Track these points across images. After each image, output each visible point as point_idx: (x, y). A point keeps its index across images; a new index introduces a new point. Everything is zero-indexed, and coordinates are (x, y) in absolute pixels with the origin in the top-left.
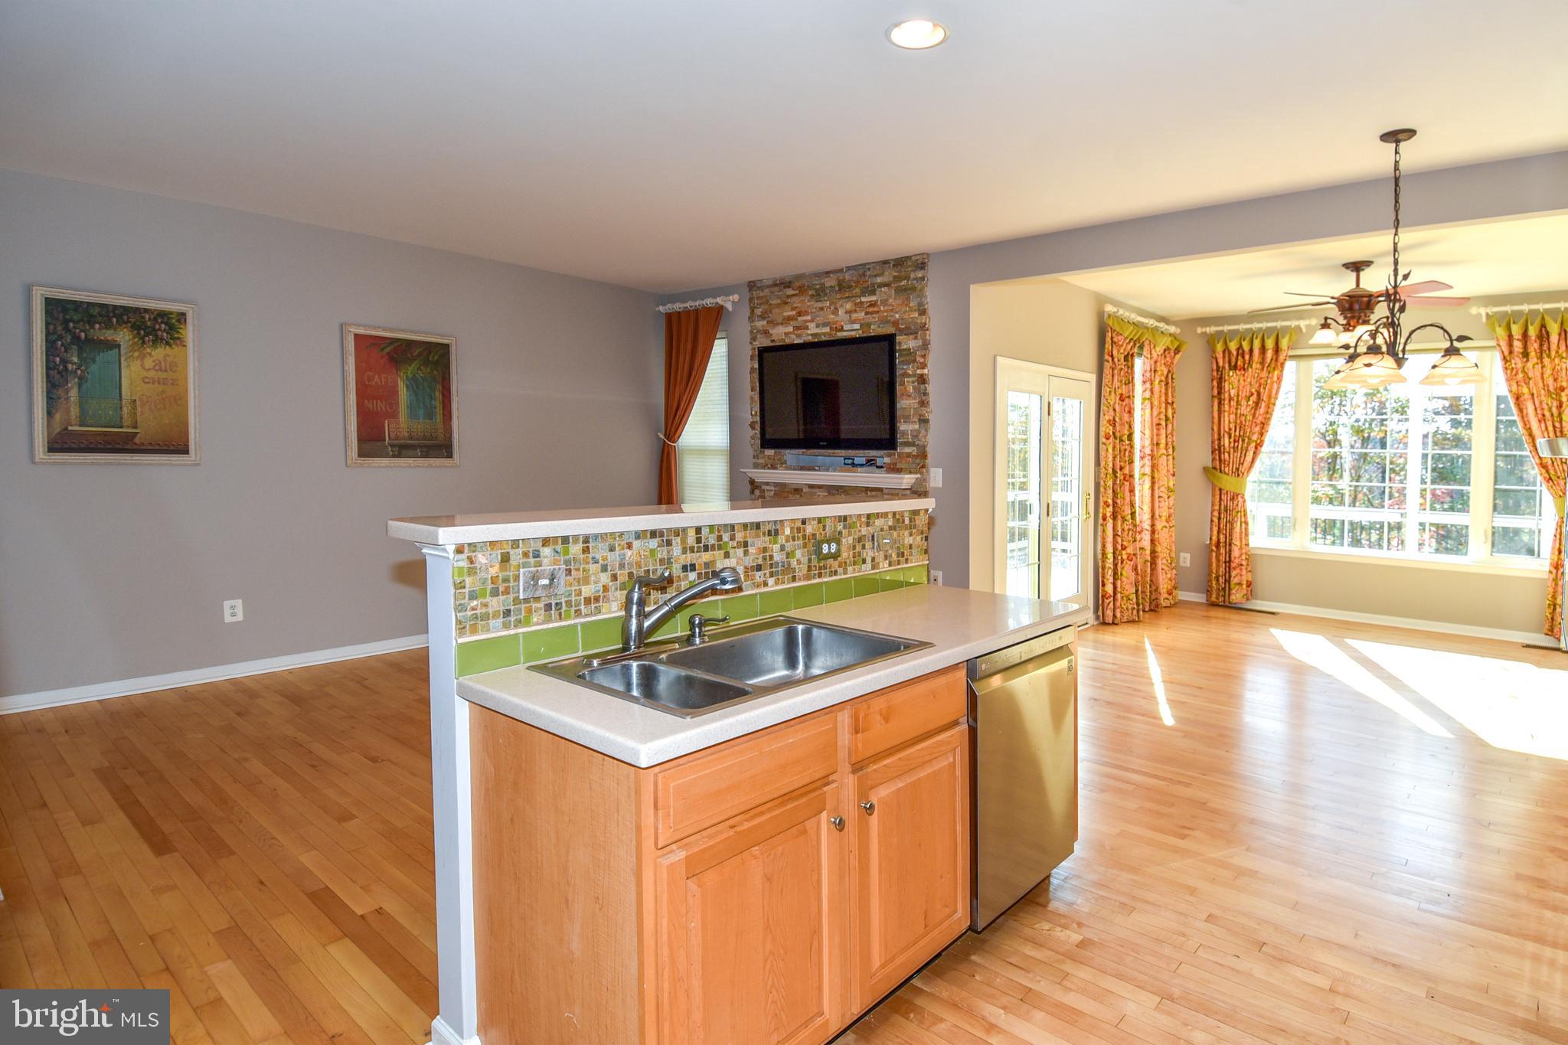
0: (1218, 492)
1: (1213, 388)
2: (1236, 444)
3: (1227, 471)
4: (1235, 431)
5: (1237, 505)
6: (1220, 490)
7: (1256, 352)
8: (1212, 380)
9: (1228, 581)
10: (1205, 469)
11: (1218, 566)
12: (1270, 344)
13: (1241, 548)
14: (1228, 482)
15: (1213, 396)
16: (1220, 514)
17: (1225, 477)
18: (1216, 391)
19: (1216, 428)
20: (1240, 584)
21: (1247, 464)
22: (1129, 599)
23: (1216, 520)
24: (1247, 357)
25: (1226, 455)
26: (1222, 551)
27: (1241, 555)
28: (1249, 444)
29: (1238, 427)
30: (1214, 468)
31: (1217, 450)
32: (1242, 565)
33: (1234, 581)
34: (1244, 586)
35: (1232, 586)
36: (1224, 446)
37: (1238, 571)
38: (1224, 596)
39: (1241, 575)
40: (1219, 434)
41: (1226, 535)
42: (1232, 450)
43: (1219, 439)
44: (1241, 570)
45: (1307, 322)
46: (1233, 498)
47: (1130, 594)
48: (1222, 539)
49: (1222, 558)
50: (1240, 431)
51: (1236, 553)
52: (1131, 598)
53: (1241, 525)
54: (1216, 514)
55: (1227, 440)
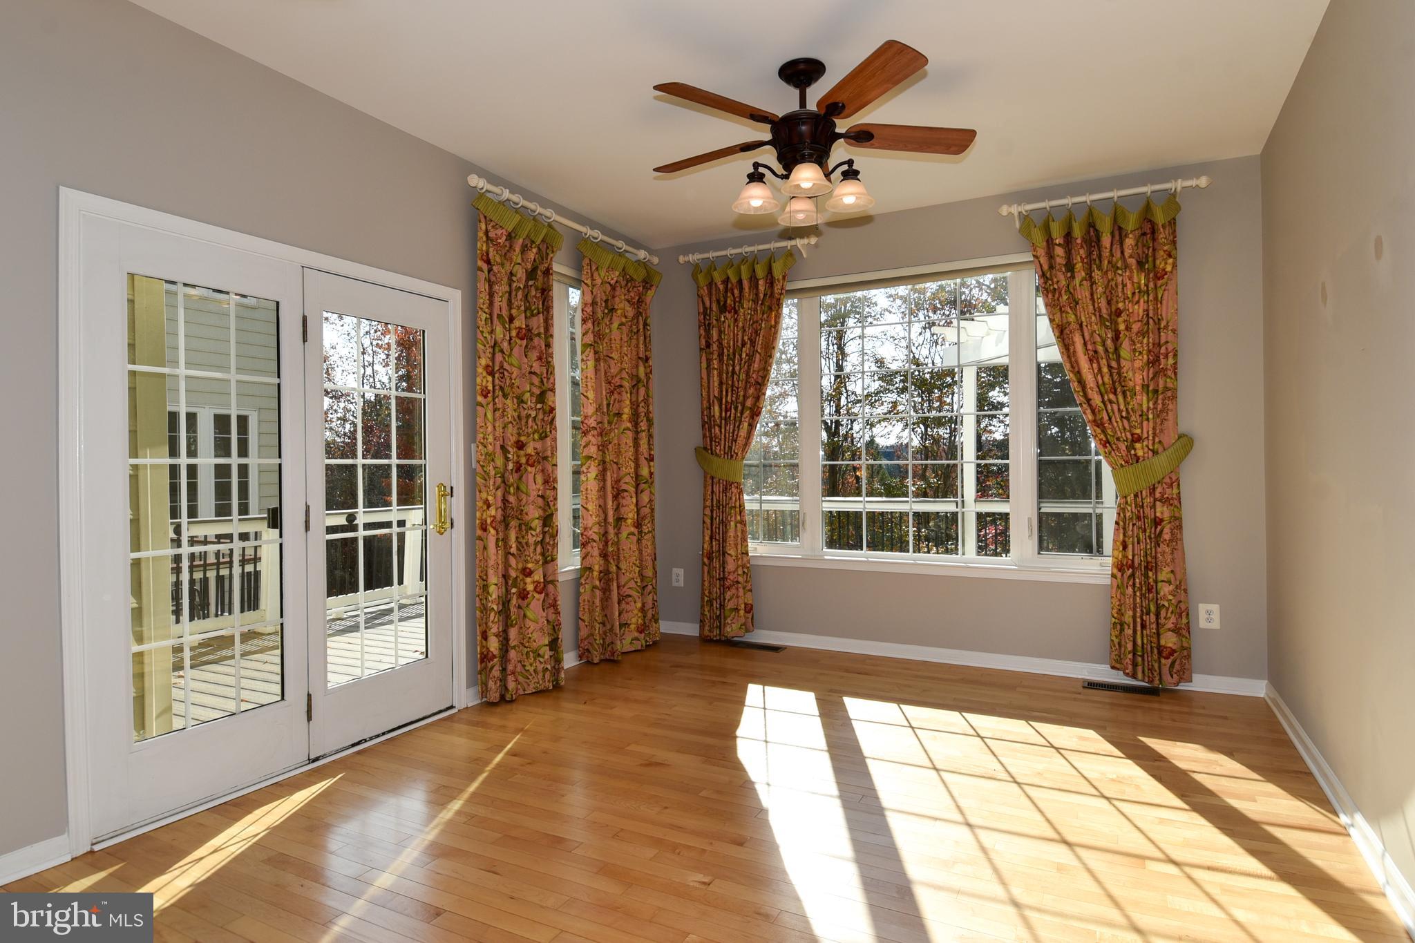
0: (709, 481)
1: (699, 339)
2: (728, 413)
3: (718, 451)
4: (727, 395)
5: (731, 498)
6: (712, 478)
7: (746, 285)
8: (699, 327)
9: (723, 606)
10: (695, 450)
11: (711, 585)
12: (761, 274)
13: (737, 559)
14: (720, 467)
15: (700, 350)
16: (712, 511)
17: (715, 459)
18: (703, 342)
19: (704, 393)
20: (737, 610)
21: (741, 441)
23: (708, 521)
24: (736, 293)
25: (717, 428)
26: (715, 563)
27: (736, 570)
28: (742, 413)
29: (730, 390)
30: (706, 449)
31: (707, 423)
32: (738, 582)
33: (730, 605)
34: (742, 612)
35: (727, 613)
36: (714, 416)
37: (733, 591)
38: (719, 629)
39: (738, 597)
40: (709, 401)
41: (719, 541)
42: (723, 422)
43: (709, 408)
44: (737, 589)
46: (726, 489)
48: (715, 547)
49: (715, 574)
50: (732, 396)
51: (731, 566)
53: (736, 526)
54: (708, 512)
55: (717, 408)
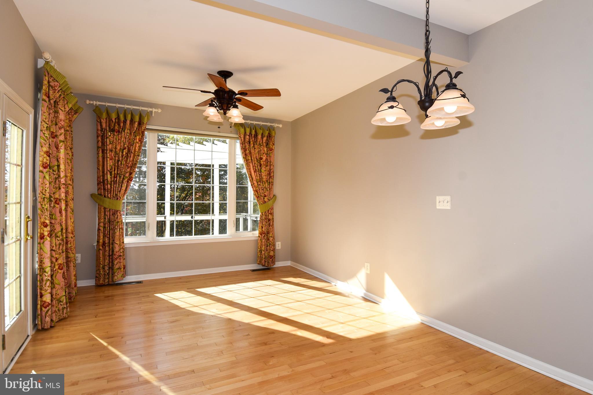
0: (103, 210)
1: (98, 142)
2: (115, 179)
3: (109, 196)
4: (114, 171)
5: (117, 218)
6: (105, 208)
7: (128, 122)
8: (98, 137)
9: (111, 268)
10: (92, 195)
11: (104, 260)
12: (137, 119)
13: (120, 245)
14: (110, 203)
15: (98, 147)
16: (104, 224)
18: (100, 144)
19: (101, 168)
20: (120, 268)
21: (122, 192)
22: (60, 301)
23: (102, 229)
24: (122, 124)
25: (109, 186)
26: (107, 249)
27: (120, 250)
28: (123, 179)
29: (116, 168)
30: (101, 195)
31: (101, 182)
32: (121, 256)
33: (117, 267)
34: (122, 269)
35: (115, 271)
36: (107, 179)
37: (118, 260)
38: (108, 278)
39: (120, 263)
40: (103, 172)
41: (109, 238)
42: (113, 182)
43: (103, 176)
44: (120, 259)
45: (156, 110)
46: (114, 214)
47: (61, 297)
48: (107, 240)
49: (107, 254)
50: (117, 171)
51: (117, 248)
52: (61, 300)
53: (119, 230)
54: (102, 224)
55: (109, 176)
